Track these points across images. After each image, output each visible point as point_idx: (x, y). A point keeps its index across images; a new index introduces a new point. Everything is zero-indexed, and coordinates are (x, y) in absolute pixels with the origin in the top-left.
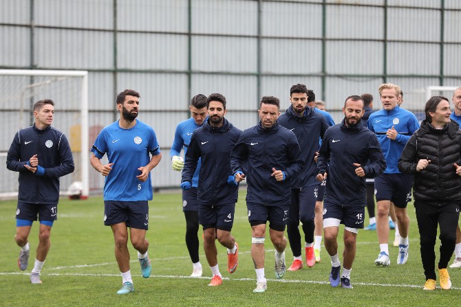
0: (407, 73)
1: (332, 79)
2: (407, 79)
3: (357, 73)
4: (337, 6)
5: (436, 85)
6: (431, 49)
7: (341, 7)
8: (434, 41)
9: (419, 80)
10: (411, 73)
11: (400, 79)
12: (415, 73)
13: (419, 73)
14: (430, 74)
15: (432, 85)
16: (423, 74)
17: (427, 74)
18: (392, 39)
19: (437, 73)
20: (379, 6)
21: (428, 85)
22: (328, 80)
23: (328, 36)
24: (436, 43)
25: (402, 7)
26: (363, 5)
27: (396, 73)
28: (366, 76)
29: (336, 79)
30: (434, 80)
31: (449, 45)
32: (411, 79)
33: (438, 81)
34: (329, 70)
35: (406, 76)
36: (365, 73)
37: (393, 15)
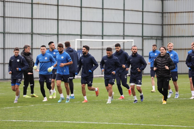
0: (67, 33)
1: (36, 35)
2: (67, 36)
3: (46, 33)
4: (37, 5)
5: (79, 39)
6: (77, 23)
7: (39, 5)
8: (78, 20)
9: (72, 36)
10: (69, 33)
11: (64, 36)
12: (70, 33)
13: (72, 34)
14: (76, 34)
15: (77, 38)
16: (73, 34)
17: (75, 34)
18: (61, 19)
19: (79, 33)
20: (55, 5)
21: (76, 39)
22: (34, 36)
23: (34, 17)
24: (79, 21)
25: (65, 6)
26: (49, 5)
27: (62, 33)
28: (50, 34)
29: (38, 35)
30: (78, 36)
31: (84, 22)
32: (69, 36)
33: (79, 37)
34: (34, 32)
35: (66, 35)
36: (49, 33)
37: (61, 9)
